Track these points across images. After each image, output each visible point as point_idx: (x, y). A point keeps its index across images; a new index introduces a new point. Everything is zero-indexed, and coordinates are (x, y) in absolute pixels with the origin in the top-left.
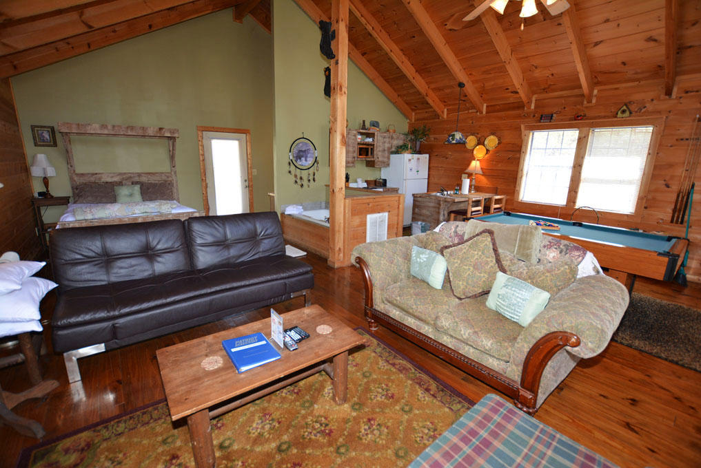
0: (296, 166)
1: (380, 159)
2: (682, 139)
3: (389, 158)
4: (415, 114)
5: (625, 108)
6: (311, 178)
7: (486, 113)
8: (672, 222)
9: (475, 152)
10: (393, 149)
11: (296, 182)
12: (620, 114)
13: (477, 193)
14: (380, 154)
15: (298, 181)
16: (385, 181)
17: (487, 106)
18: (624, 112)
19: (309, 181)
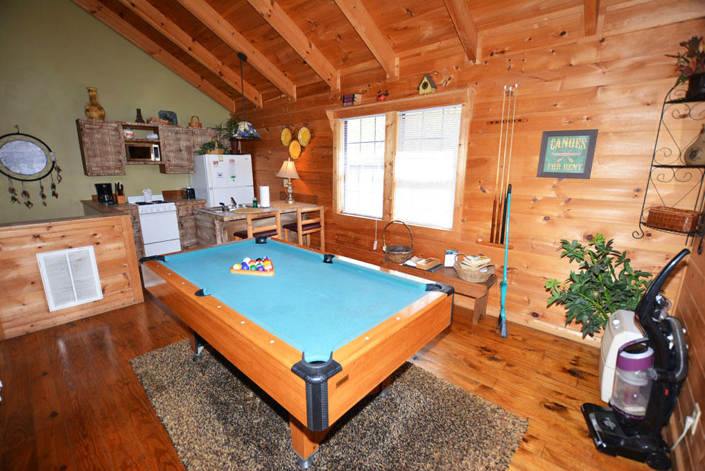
0: (9, 176)
1: (173, 162)
2: (492, 123)
3: (191, 161)
4: (236, 102)
5: (426, 80)
6: (48, 192)
7: (297, 98)
8: (492, 241)
9: (291, 149)
10: (198, 149)
11: (14, 199)
12: (422, 91)
13: (297, 203)
14: (172, 155)
15: (19, 197)
16: (192, 190)
17: (297, 88)
18: (425, 86)
19: (44, 196)
